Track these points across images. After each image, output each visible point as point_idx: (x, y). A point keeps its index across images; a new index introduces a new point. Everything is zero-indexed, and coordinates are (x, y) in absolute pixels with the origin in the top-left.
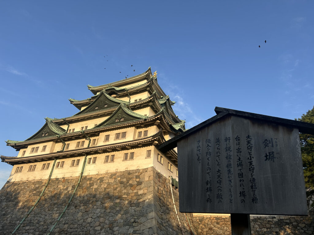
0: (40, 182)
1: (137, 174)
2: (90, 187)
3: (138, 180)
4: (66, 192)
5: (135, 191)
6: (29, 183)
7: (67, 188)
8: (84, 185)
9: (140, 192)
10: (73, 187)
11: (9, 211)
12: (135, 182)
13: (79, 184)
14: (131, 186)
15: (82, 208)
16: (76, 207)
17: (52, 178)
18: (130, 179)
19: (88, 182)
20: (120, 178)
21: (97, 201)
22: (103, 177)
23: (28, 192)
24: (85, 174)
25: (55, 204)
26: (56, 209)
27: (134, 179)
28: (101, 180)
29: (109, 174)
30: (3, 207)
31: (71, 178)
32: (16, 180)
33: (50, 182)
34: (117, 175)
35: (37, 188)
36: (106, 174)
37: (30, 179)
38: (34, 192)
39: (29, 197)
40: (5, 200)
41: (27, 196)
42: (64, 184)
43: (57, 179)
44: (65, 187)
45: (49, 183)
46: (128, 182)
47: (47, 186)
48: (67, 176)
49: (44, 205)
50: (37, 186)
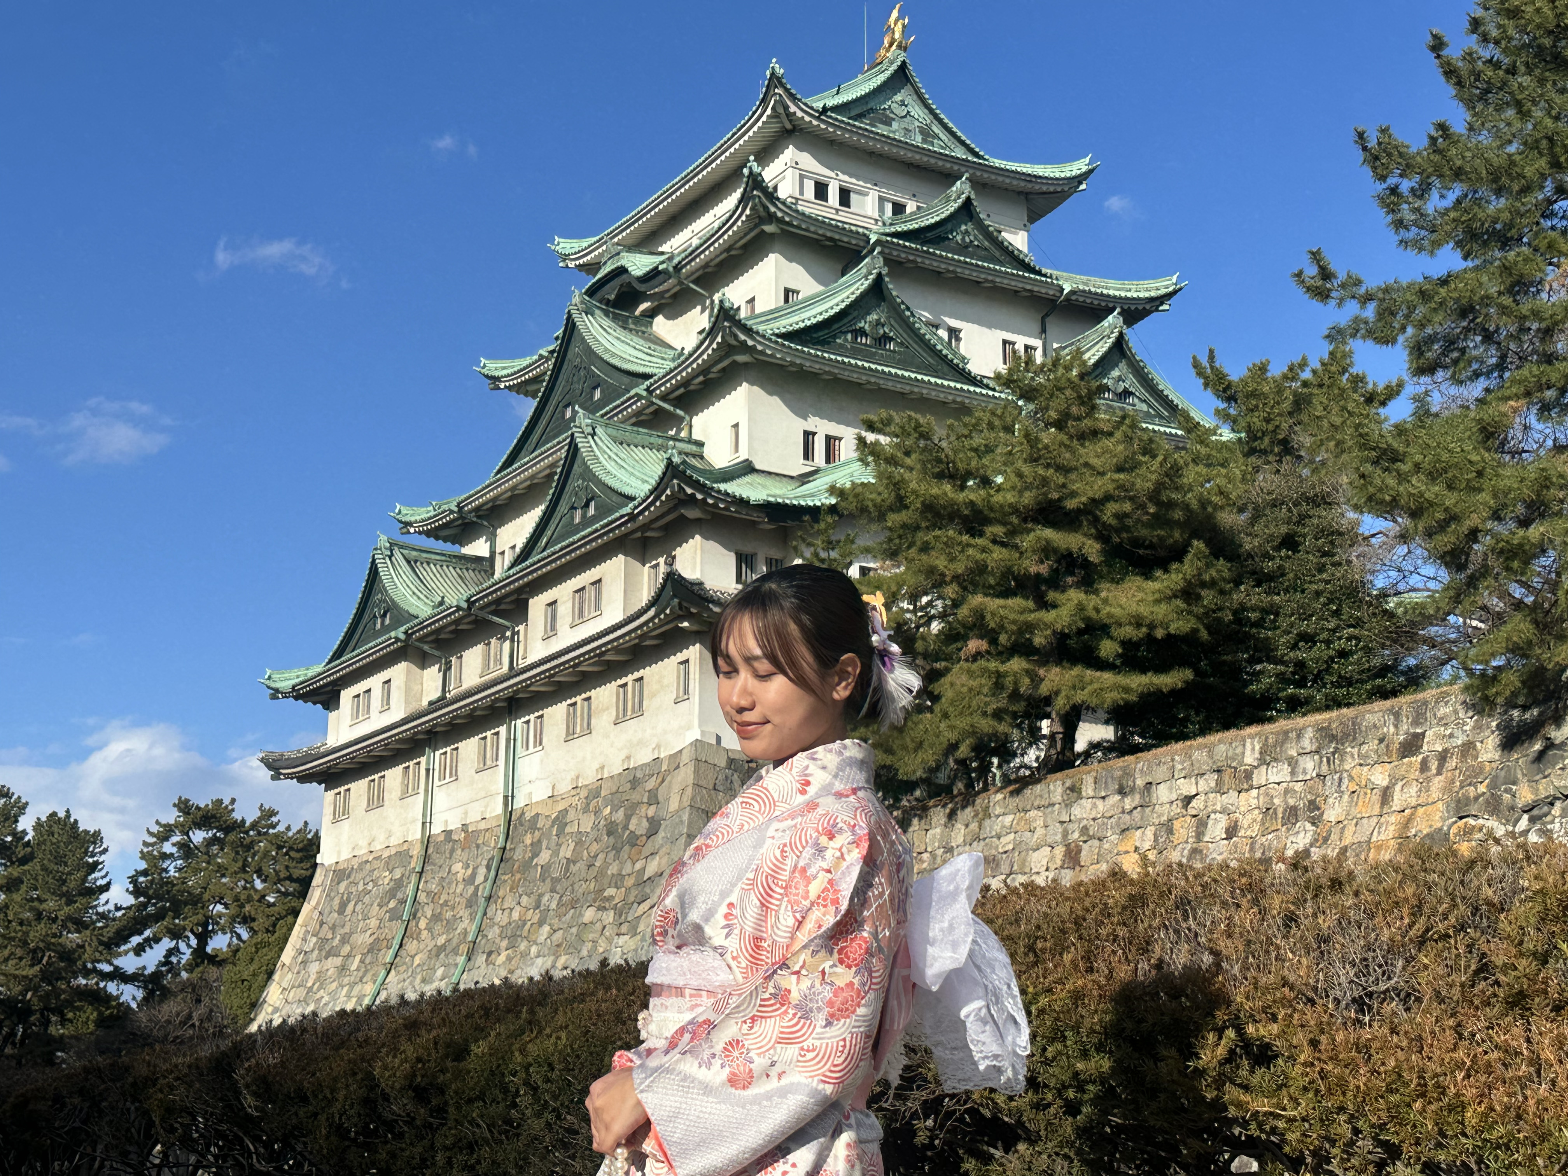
0: (402, 856)
1: (651, 784)
2: (532, 858)
3: (651, 811)
4: (471, 889)
5: (638, 866)
6: (376, 864)
7: (474, 875)
8: (518, 855)
9: (652, 868)
10: (488, 868)
11: (326, 999)
12: (645, 824)
13: (504, 849)
14: (633, 841)
15: (502, 958)
16: (490, 954)
17: (436, 829)
18: (631, 810)
19: (528, 841)
20: (608, 810)
21: (541, 923)
22: (566, 810)
23: (376, 908)
24: (519, 803)
25: (441, 949)
26: (440, 972)
27: (643, 809)
28: (561, 821)
29: (584, 793)
30: (309, 984)
31: (483, 826)
32: (339, 853)
33: (430, 851)
34: (603, 794)
35: (399, 884)
36: (574, 792)
37: (378, 846)
38: (392, 904)
39: (379, 927)
40: (316, 952)
41: (373, 923)
42: (465, 855)
43: (448, 833)
44: (470, 871)
45: (426, 858)
46: (626, 827)
47: (421, 873)
48: (473, 817)
49: (413, 957)
50: (397, 874)
